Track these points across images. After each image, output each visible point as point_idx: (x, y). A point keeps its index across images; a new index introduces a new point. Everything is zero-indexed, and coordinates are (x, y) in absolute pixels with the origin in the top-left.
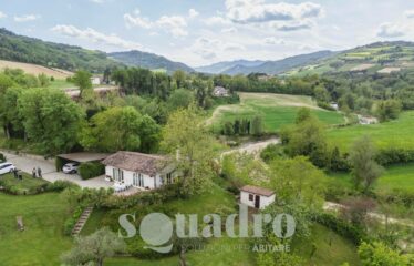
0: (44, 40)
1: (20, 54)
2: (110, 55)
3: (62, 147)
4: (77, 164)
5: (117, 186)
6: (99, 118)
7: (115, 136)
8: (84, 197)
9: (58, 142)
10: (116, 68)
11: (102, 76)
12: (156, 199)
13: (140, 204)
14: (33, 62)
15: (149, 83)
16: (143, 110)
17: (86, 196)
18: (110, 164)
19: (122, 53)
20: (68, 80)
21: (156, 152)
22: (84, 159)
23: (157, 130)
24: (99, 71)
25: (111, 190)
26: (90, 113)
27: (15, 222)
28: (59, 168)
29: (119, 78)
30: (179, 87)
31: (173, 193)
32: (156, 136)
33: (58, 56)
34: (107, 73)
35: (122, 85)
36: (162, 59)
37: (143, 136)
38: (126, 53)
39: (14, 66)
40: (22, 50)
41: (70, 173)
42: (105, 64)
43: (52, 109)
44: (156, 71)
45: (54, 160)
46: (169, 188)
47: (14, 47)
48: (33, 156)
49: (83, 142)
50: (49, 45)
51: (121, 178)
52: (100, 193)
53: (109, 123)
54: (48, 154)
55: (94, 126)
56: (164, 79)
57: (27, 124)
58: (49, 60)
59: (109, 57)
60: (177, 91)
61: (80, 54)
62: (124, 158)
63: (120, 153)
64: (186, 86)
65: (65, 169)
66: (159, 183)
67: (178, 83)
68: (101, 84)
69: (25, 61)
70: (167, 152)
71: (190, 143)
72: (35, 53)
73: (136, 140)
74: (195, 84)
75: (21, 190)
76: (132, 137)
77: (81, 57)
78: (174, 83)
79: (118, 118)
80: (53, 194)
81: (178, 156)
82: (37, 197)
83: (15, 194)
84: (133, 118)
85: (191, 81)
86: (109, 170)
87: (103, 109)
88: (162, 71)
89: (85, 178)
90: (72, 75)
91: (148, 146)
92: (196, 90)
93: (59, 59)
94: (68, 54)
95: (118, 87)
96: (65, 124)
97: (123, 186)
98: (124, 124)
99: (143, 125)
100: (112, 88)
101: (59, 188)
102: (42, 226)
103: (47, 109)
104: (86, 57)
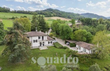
0: (66, 12)
1: (61, 16)
2: (81, 14)
3: (67, 38)
4: (69, 43)
5: (79, 51)
6: (76, 32)
7: (80, 37)
8: (70, 52)
9: (66, 37)
10: (82, 18)
11: (78, 20)
12: (89, 57)
13: (84, 57)
14: (63, 17)
15: (91, 22)
16: (88, 30)
17: (71, 51)
18: (77, 44)
19: (84, 14)
20: (70, 21)
21: (90, 43)
22: (71, 42)
23: (92, 37)
24: (77, 19)
25: (77, 52)
26: (74, 30)
27: (56, 54)
28: (66, 43)
29: (82, 21)
30: (100, 24)
31: (95, 56)
32: (91, 38)
33: (68, 15)
34: (79, 19)
35: (83, 23)
36: (96, 15)
37: (87, 38)
38: (85, 14)
39: (59, 18)
40: (61, 14)
41: (68, 45)
42: (79, 17)
43: (65, 29)
44: (93, 19)
45: (64, 41)
46: (94, 55)
47: (59, 14)
48: (60, 39)
49: (71, 38)
51: (80, 49)
52: (74, 52)
53: (78, 34)
54: (64, 39)
55: (74, 34)
56: (96, 21)
57: (60, 32)
58: (66, 16)
59: (80, 15)
60: (100, 25)
62: (81, 43)
63: (80, 42)
64: (103, 23)
65: (67, 44)
66: (91, 52)
67: (100, 22)
68: (77, 22)
69: (61, 17)
70: (94, 44)
71: (103, 43)
72: (63, 15)
73: (85, 39)
74: (106, 23)
75: (58, 47)
76: (84, 38)
78: (99, 22)
79: (81, 33)
80: (64, 49)
81: (98, 46)
82: (61, 49)
83: (56, 47)
84: (85, 33)
85: (105, 22)
86: (77, 46)
87: (77, 30)
88: (95, 19)
89: (71, 47)
90: (71, 20)
91: (88, 41)
92: (106, 25)
93: (68, 16)
94: (70, 15)
95: (81, 23)
96: (68, 33)
97: (80, 51)
98: (82, 34)
99: (88, 35)
100: (80, 24)
101: (65, 48)
103: (64, 29)
104: (74, 15)
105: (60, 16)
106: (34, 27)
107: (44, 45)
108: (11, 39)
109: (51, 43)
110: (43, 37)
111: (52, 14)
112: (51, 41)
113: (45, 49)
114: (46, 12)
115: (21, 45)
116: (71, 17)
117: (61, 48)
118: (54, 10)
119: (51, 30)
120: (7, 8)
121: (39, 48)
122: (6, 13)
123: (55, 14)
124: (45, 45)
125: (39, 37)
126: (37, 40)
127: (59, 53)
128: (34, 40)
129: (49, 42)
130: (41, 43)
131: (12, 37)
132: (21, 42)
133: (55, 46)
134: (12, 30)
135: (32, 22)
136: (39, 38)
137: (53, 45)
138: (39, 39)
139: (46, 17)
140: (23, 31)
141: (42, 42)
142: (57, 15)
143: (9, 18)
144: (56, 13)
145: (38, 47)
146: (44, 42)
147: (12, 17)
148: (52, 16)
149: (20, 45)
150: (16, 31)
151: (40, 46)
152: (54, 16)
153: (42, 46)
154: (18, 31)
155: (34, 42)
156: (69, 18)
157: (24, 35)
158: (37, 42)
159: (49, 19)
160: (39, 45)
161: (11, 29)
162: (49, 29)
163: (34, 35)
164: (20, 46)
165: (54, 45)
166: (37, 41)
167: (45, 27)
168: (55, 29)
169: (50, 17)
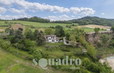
1: (99, 23)
50: (108, 20)
69: (98, 25)
72: (102, 22)
93: (109, 23)
105: (96, 24)
111: (88, 22)
114: (81, 20)
123: (91, 22)
139: (80, 25)
142: (93, 23)
148: (87, 24)
152: (90, 24)
156: (109, 26)
159: (82, 27)
169: (85, 25)
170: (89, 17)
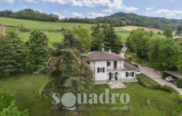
1: (141, 24)
2: (179, 20)
9: (164, 64)
11: (176, 31)
28: (164, 78)
33: (156, 23)
41: (170, 82)
42: (178, 25)
48: (149, 68)
50: (151, 18)
58: (150, 25)
61: (164, 21)
65: (167, 79)
68: (175, 35)
69: (141, 26)
72: (145, 22)
75: (148, 85)
77: (164, 22)
80: (163, 92)
82: (155, 91)
83: (145, 86)
89: (179, 86)
93: (154, 24)
94: (158, 22)
102: (159, 109)
103: (162, 47)
104: (166, 22)
105: (137, 25)
106: (95, 43)
107: (116, 79)
108: (58, 66)
109: (133, 76)
110: (115, 63)
111: (124, 22)
112: (131, 71)
113: (121, 87)
114: (113, 18)
115: (77, 79)
116: (160, 25)
117: (156, 89)
118: (128, 14)
119: (125, 49)
120: (54, 15)
121: (108, 83)
122: (53, 23)
123: (130, 22)
124: (120, 79)
125: (108, 62)
126: (104, 68)
127: (154, 100)
128: (98, 68)
129: (127, 73)
130: (110, 74)
131: (60, 61)
132: (76, 72)
133: (140, 83)
134: (60, 48)
135: (93, 35)
136: (108, 64)
137: (136, 81)
138: (108, 66)
140: (80, 50)
141: (113, 72)
142: (132, 23)
143: (57, 30)
144: (131, 20)
145: (106, 83)
146: (116, 73)
147: (61, 29)
148: (124, 26)
149: (75, 78)
150: (67, 50)
151: (110, 79)
152: (128, 24)
153: (113, 79)
154: (72, 51)
155: (98, 72)
156: (157, 28)
157: (82, 58)
158: (104, 72)
160: (108, 78)
161: (60, 46)
162: (122, 47)
163: (98, 59)
164: (74, 82)
165: (138, 79)
166: (103, 70)
167: (115, 44)
168: (137, 47)
169: (121, 26)
170: (123, 13)
